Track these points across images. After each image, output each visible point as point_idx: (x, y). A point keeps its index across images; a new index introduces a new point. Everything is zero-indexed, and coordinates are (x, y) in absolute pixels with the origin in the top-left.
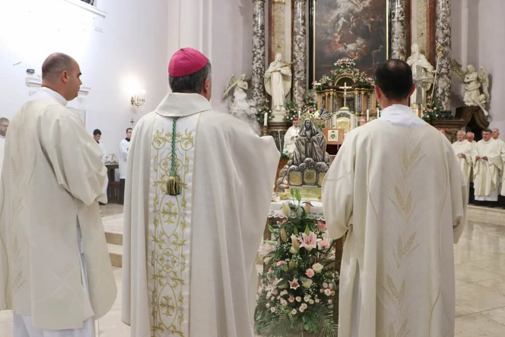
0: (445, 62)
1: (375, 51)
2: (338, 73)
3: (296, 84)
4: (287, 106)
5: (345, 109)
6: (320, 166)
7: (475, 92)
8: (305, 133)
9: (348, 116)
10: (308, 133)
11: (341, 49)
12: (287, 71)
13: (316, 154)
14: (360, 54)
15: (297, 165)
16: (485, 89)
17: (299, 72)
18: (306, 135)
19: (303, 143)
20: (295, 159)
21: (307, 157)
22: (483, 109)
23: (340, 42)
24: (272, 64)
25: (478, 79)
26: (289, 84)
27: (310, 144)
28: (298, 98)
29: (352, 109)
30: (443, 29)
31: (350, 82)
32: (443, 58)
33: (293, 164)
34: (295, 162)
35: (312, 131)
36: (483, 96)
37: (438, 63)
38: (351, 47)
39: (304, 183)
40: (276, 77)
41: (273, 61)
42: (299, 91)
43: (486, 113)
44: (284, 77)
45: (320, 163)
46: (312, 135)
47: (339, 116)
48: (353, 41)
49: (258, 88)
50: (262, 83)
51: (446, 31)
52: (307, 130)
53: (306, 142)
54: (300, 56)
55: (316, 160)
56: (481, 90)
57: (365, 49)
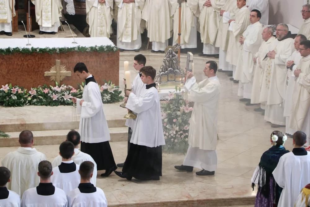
6: (176, 72)
8: (169, 56)
10: (171, 56)
13: (174, 66)
15: (165, 72)
18: (169, 57)
19: (168, 61)
20: (163, 69)
21: (169, 67)
27: (171, 61)
33: (162, 71)
34: (164, 70)
35: (172, 55)
39: (168, 81)
45: (176, 70)
46: (172, 57)
52: (170, 54)
53: (169, 60)
55: (174, 69)
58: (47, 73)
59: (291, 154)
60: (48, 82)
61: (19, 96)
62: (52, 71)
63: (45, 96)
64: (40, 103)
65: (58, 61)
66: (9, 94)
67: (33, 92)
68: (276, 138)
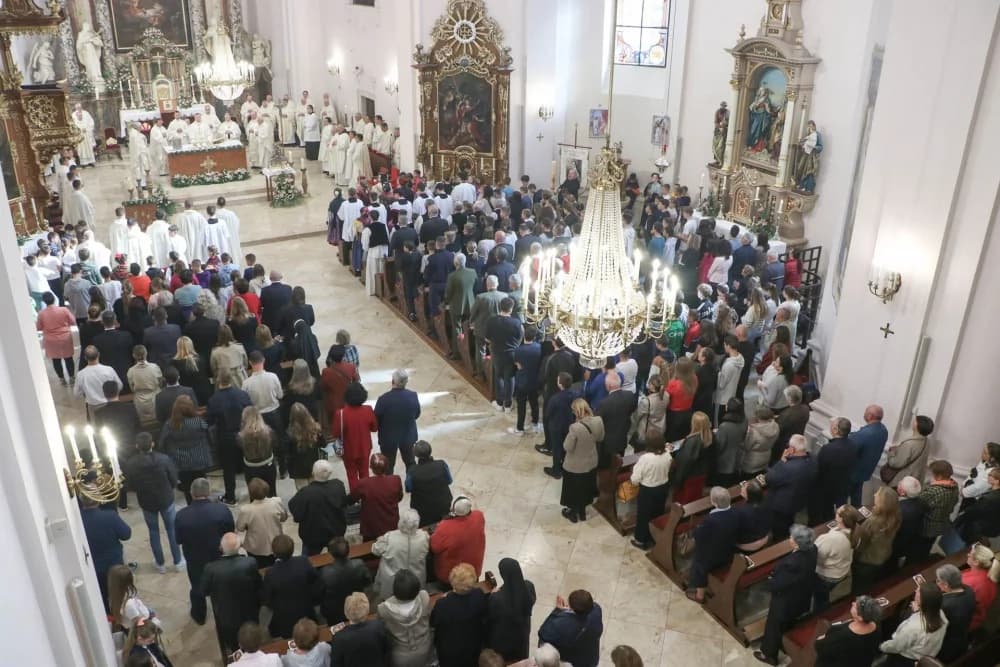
0: (240, 34)
1: (173, 17)
2: (150, 43)
3: (107, 53)
4: (104, 76)
5: (161, 77)
7: (261, 56)
9: (166, 83)
11: (140, 14)
12: (98, 41)
14: (160, 19)
16: (268, 53)
17: (108, 41)
22: (267, 68)
23: (139, 7)
24: (81, 35)
25: (262, 45)
26: (100, 52)
28: (111, 67)
29: (168, 77)
30: (235, 8)
31: (160, 50)
32: (238, 32)
36: (266, 59)
37: (235, 36)
38: (150, 12)
40: (89, 47)
41: (81, 30)
42: (112, 60)
43: (270, 72)
44: (96, 47)
47: (159, 83)
48: (151, 7)
49: (73, 60)
50: (76, 55)
51: (238, 10)
54: (105, 25)
56: (265, 55)
57: (163, 15)
58: (202, 165)
59: (347, 202)
60: (203, 170)
61: (186, 181)
62: (205, 164)
63: (202, 179)
64: (200, 184)
65: (208, 157)
66: (180, 180)
67: (195, 178)
68: (337, 193)
